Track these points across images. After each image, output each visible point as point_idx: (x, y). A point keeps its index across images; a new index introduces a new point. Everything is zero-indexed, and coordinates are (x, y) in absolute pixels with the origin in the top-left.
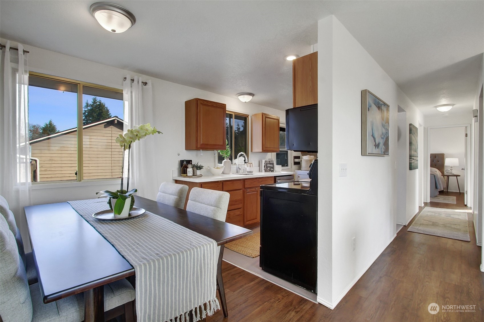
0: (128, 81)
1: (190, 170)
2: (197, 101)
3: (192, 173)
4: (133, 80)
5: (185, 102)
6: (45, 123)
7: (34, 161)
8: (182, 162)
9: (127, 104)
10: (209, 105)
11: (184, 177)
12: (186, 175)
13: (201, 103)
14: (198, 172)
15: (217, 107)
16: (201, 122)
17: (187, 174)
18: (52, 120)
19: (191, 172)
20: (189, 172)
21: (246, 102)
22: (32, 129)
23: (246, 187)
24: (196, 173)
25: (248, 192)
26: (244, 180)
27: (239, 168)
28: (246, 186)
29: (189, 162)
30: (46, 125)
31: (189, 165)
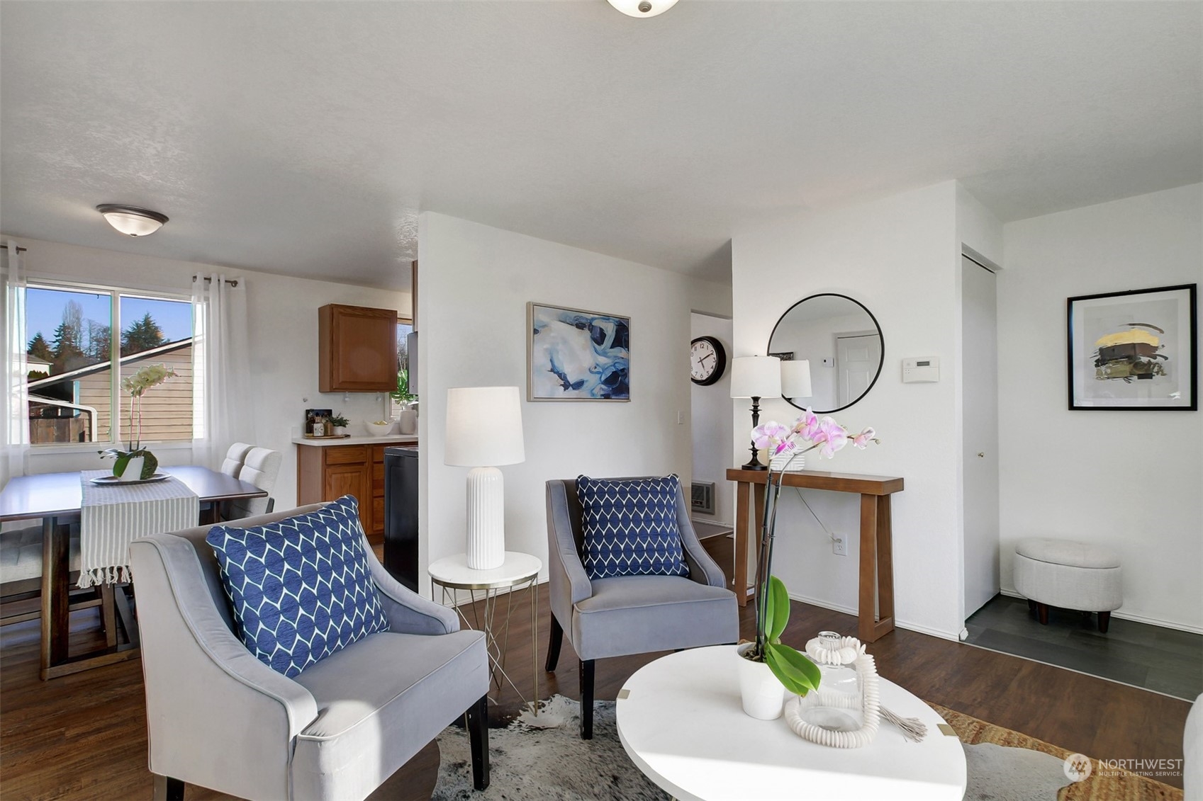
1: (319, 427)
2: (333, 308)
3: (323, 431)
4: (208, 279)
5: (319, 308)
6: (135, 321)
8: (308, 412)
10: (356, 315)
12: (311, 434)
13: (341, 313)
14: (339, 431)
17: (313, 432)
18: (150, 315)
19: (320, 430)
20: (316, 430)
22: (101, 335)
24: (332, 432)
29: (323, 413)
30: (138, 327)
31: (318, 419)
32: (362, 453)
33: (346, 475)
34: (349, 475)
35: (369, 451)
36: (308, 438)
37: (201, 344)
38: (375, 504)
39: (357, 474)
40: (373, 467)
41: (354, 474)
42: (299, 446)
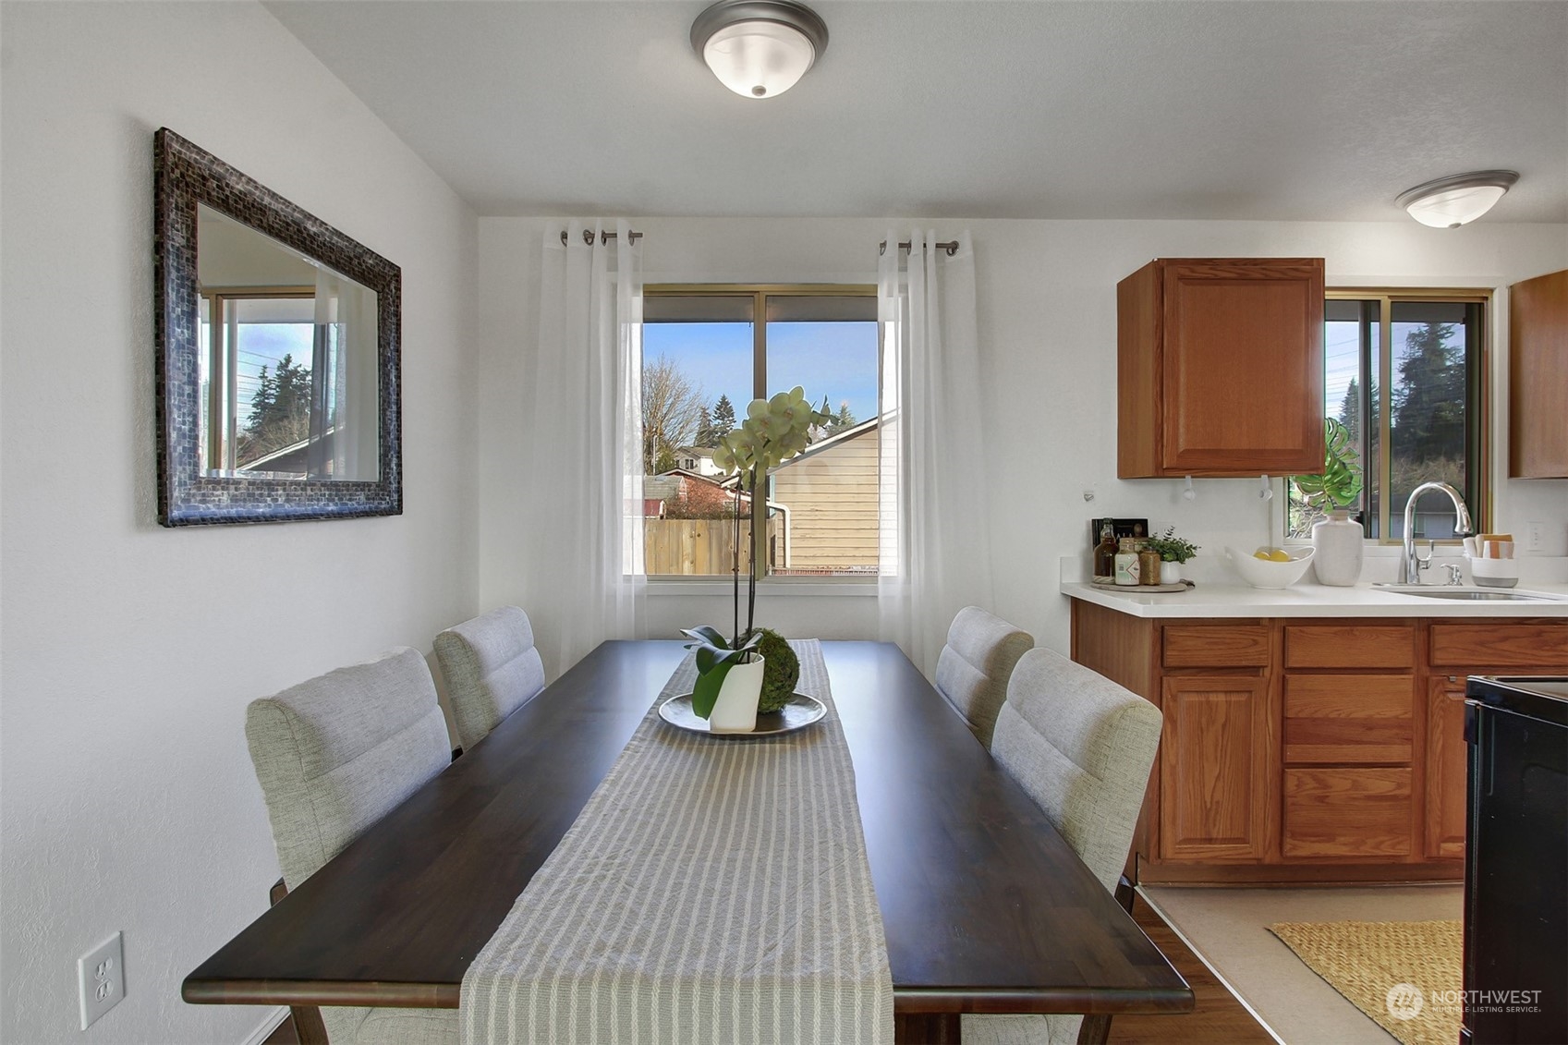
0: (892, 250)
1: (1127, 561)
2: (1163, 269)
3: (1137, 574)
4: (906, 246)
5: (1118, 284)
7: (781, 513)
8: (1097, 525)
9: (891, 331)
10: (1225, 279)
11: (1100, 588)
12: (1109, 579)
13: (1182, 278)
14: (1171, 572)
15: (1266, 280)
16: (1182, 358)
17: (1114, 575)
19: (1131, 570)
20: (1122, 568)
21: (1458, 225)
23: (1439, 662)
24: (1158, 575)
25: (1452, 687)
26: (1428, 626)
27: (1418, 561)
28: (1440, 658)
29: (1132, 528)
31: (1125, 542)
32: (1256, 643)
33: (1213, 698)
34: (1222, 697)
35: (1275, 636)
36: (1100, 587)
37: (895, 423)
38: (1291, 784)
39: (1243, 697)
40: (1284, 680)
41: (1234, 698)
42: (1077, 605)
